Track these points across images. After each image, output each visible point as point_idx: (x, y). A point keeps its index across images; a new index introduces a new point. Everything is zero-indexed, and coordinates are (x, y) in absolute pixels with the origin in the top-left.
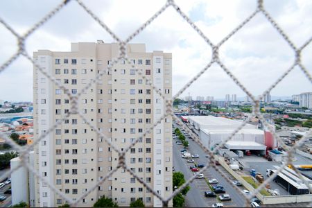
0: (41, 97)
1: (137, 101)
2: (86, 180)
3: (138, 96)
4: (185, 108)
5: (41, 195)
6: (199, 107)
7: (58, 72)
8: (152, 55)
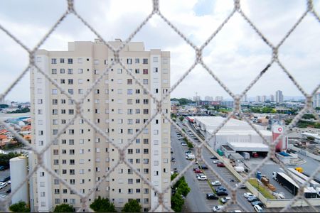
0: (38, 97)
1: (134, 102)
2: (83, 180)
3: (135, 96)
4: (193, 109)
5: (39, 194)
6: (207, 107)
7: (54, 71)
8: (149, 54)
